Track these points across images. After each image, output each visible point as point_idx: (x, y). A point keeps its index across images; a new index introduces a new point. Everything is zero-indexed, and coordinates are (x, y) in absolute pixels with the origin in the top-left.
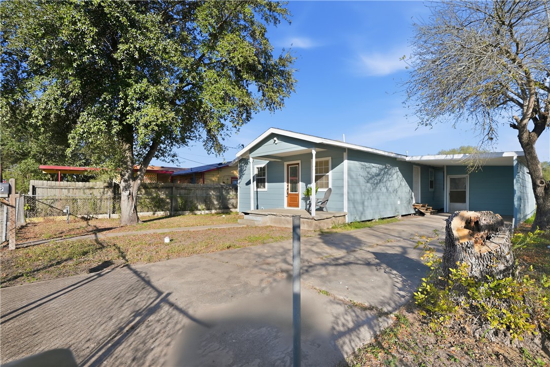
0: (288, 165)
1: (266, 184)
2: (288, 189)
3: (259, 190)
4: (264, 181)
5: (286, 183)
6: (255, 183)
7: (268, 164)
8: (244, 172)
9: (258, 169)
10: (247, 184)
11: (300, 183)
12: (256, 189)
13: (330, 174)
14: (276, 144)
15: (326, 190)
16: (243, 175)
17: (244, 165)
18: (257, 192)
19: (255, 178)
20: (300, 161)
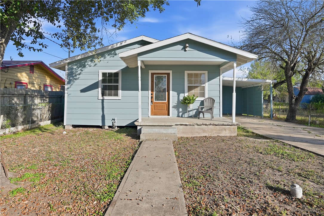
0: (153, 74)
1: (120, 92)
2: (152, 97)
3: (105, 98)
4: (116, 88)
5: (150, 92)
6: (100, 89)
7: (123, 70)
8: (78, 76)
9: (104, 74)
10: (83, 91)
11: (171, 92)
12: (100, 97)
13: (207, 85)
14: (185, 51)
15: (202, 99)
16: (76, 79)
17: (78, 68)
18: (103, 100)
19: (100, 84)
20: (171, 72)
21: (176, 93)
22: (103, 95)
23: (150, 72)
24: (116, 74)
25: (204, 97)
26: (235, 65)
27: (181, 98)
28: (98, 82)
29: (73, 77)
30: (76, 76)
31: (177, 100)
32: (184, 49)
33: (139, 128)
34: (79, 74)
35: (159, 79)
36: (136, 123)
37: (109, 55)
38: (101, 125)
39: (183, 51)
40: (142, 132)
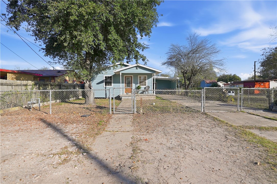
1: (112, 84)
2: (125, 86)
3: (107, 86)
4: (111, 83)
5: (124, 84)
6: (104, 83)
7: (113, 75)
8: (95, 78)
9: (106, 77)
10: (97, 84)
11: (133, 84)
12: (105, 86)
13: (147, 81)
14: (137, 69)
15: (145, 86)
16: (95, 79)
17: (96, 75)
18: (106, 88)
19: (104, 81)
20: (133, 76)
21: (135, 84)
22: (106, 85)
23: (124, 76)
24: (111, 77)
25: (146, 86)
26: (155, 74)
27: (137, 86)
28: (103, 80)
29: (93, 78)
30: (94, 78)
31: (135, 87)
32: (137, 68)
33: (121, 97)
34: (96, 77)
35: (128, 78)
36: (120, 95)
37: (108, 69)
38: (105, 97)
39: (136, 69)
40: (122, 98)
